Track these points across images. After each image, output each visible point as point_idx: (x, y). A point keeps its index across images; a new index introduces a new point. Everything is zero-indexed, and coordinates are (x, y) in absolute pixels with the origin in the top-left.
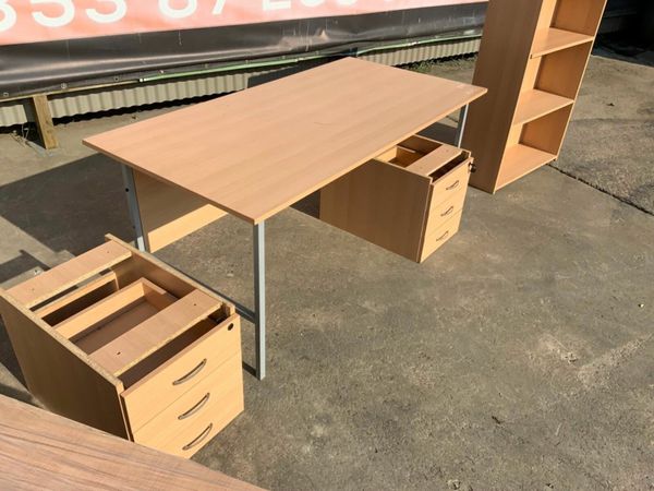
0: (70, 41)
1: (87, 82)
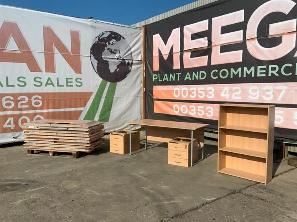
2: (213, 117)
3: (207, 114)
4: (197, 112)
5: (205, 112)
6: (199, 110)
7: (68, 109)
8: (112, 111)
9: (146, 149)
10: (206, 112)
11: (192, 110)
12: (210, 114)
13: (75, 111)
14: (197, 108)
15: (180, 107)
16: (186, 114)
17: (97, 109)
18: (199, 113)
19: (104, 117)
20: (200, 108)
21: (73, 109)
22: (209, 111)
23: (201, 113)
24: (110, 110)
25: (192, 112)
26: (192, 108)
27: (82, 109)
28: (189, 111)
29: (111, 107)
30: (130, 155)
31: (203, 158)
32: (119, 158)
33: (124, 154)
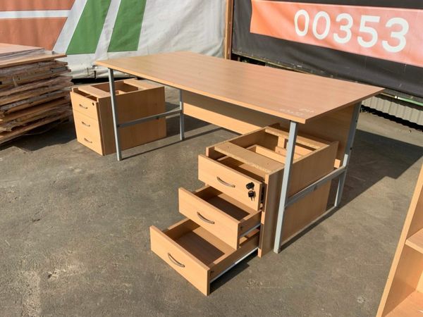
2: (402, 53)
3: (385, 44)
4: (355, 34)
5: (381, 37)
6: (363, 29)
7: (26, 15)
8: (144, 24)
9: (184, 139)
10: (384, 34)
11: (342, 28)
12: (394, 43)
13: (47, 20)
14: (357, 23)
15: (312, 18)
16: (324, 41)
17: (105, 16)
18: (360, 39)
19: (123, 38)
20: (367, 24)
21: (39, 14)
22: (394, 35)
23: (367, 38)
24: (140, 20)
25: (343, 35)
26: (344, 22)
27: (63, 13)
28: (332, 31)
29: (142, 12)
30: (118, 159)
31: (335, 205)
32: (75, 168)
33: (104, 155)
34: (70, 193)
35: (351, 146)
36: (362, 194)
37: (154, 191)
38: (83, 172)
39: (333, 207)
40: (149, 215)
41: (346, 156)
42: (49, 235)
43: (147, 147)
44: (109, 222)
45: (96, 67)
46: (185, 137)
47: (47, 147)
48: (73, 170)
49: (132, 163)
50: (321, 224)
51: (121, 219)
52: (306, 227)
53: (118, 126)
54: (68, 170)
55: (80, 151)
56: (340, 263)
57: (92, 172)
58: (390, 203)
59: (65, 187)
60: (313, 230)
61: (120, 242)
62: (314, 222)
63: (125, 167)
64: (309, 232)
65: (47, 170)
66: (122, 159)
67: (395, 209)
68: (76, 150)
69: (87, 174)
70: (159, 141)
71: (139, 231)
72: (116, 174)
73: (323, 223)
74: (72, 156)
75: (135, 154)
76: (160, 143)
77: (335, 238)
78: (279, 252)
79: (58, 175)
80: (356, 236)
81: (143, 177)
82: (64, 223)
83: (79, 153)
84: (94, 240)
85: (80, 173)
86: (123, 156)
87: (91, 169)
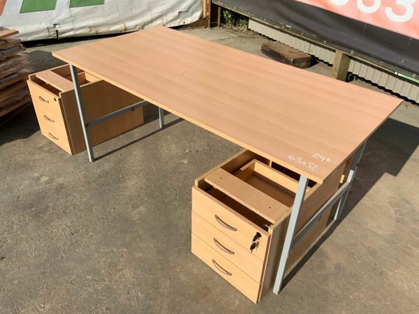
0: (368, 25)
1: (364, 56)
2: (408, 23)
3: (389, 12)
5: (384, 3)
9: (164, 127)
12: (399, 11)
30: (91, 160)
31: (335, 218)
32: (42, 176)
33: (73, 154)
34: (37, 215)
35: (359, 162)
36: (362, 201)
37: (134, 207)
38: (50, 181)
39: (333, 222)
40: (130, 244)
41: (351, 173)
42: (16, 282)
43: (123, 140)
44: (84, 257)
45: (57, 26)
46: (165, 124)
47: (7, 144)
48: (39, 179)
49: (107, 164)
50: (321, 246)
51: (98, 252)
52: (306, 252)
53: (86, 126)
54: (33, 179)
55: (46, 149)
56: (344, 304)
57: (61, 180)
58: (392, 211)
59: (32, 206)
60: (313, 257)
61: (99, 287)
62: (313, 244)
63: (98, 171)
64: (309, 260)
65: (9, 179)
66: (94, 160)
67: (397, 220)
68: (41, 148)
69: (55, 184)
70: (136, 130)
71: (119, 271)
72: (89, 183)
73: (323, 246)
74: (37, 157)
75: (109, 151)
76: (137, 133)
77: (338, 267)
78: (279, 293)
79: (22, 187)
80: (359, 262)
81: (121, 185)
82: (32, 261)
83: (44, 152)
84: (69, 286)
85: (47, 182)
86: (96, 155)
87: (59, 176)
